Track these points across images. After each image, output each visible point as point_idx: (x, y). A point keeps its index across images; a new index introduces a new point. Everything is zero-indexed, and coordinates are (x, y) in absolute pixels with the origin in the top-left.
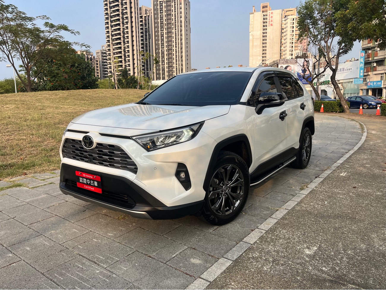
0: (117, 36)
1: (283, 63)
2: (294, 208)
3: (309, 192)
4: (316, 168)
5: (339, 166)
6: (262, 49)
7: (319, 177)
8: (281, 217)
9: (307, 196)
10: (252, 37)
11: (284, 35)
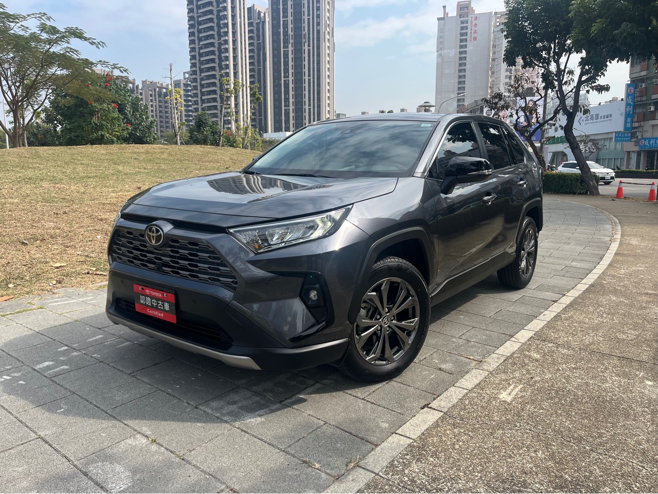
6: (457, 80)
10: (440, 59)
11: (497, 56)
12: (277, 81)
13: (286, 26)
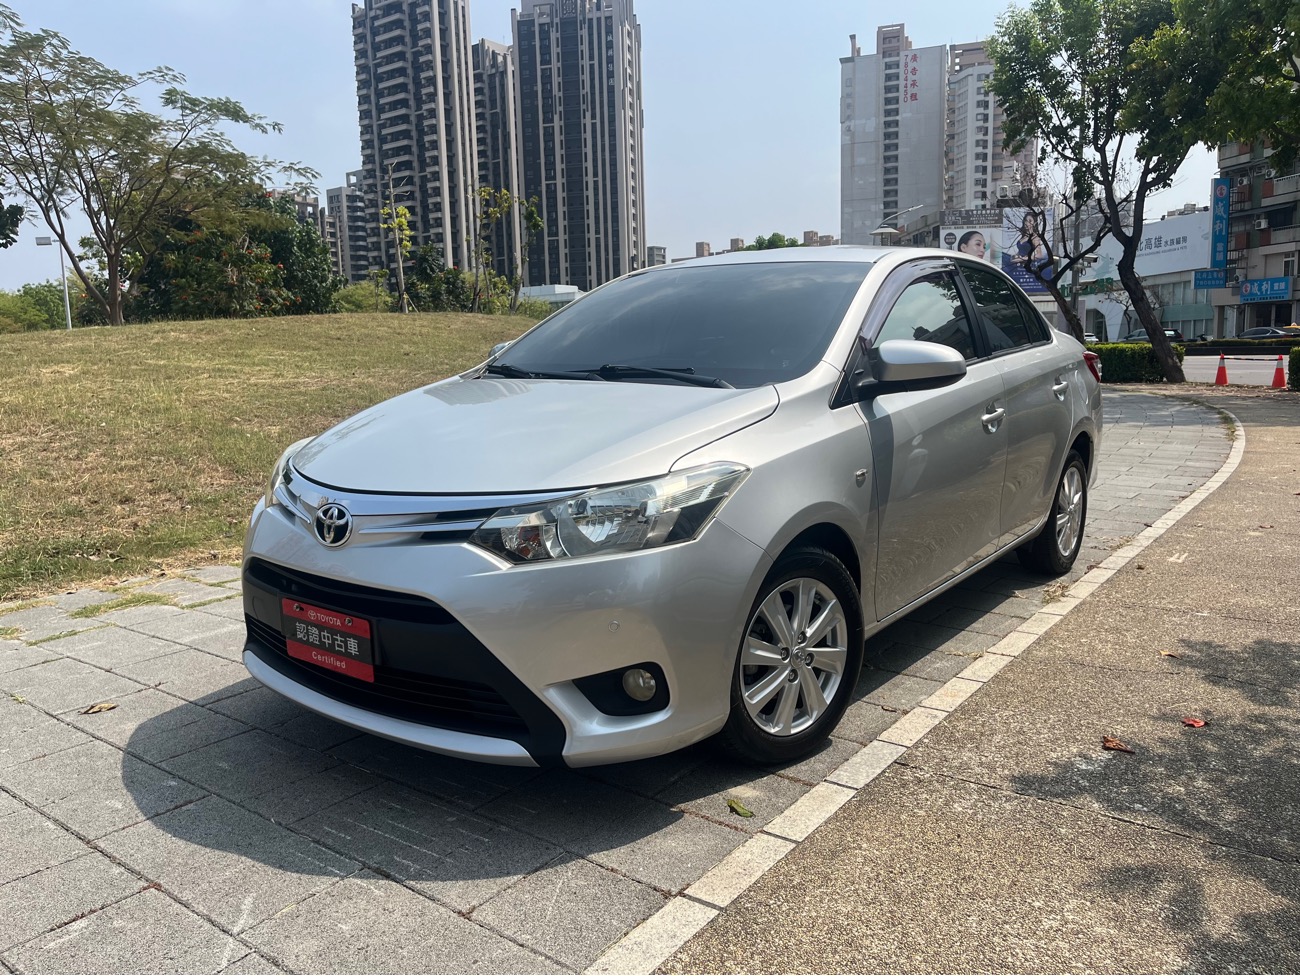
0: (398, 140)
1: (954, 223)
3: (1070, 608)
4: (1088, 543)
5: (1161, 536)
6: (881, 177)
7: (1100, 567)
8: (992, 675)
9: (1066, 619)
10: (848, 138)
11: (957, 129)
12: (532, 187)
13: (547, 78)
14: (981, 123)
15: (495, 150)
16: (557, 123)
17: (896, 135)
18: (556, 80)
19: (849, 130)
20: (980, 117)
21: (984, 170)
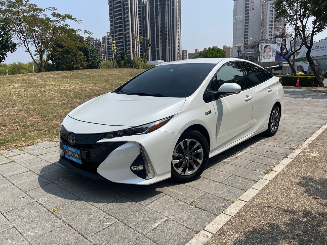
0: (119, 24)
1: (263, 43)
2: (253, 199)
3: (273, 177)
4: (286, 146)
5: (310, 144)
6: (244, 31)
7: (287, 158)
8: (236, 212)
9: (271, 182)
10: (235, 20)
11: (264, 18)
12: (153, 35)
13: (157, 7)
14: (271, 16)
15: (143, 26)
16: (159, 19)
17: (248, 19)
18: (159, 7)
19: (235, 19)
20: (271, 14)
21: (272, 28)
